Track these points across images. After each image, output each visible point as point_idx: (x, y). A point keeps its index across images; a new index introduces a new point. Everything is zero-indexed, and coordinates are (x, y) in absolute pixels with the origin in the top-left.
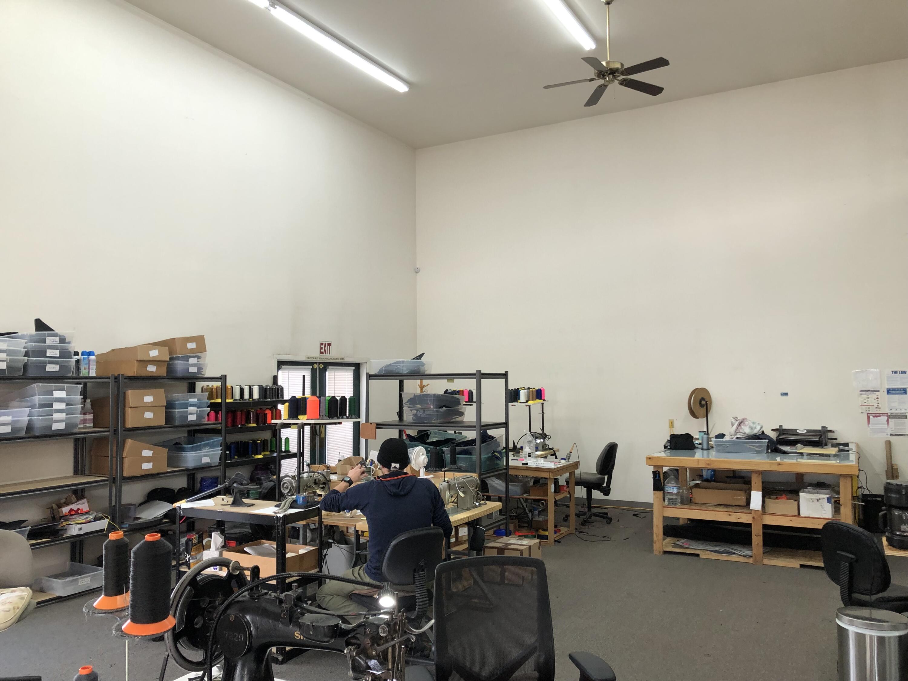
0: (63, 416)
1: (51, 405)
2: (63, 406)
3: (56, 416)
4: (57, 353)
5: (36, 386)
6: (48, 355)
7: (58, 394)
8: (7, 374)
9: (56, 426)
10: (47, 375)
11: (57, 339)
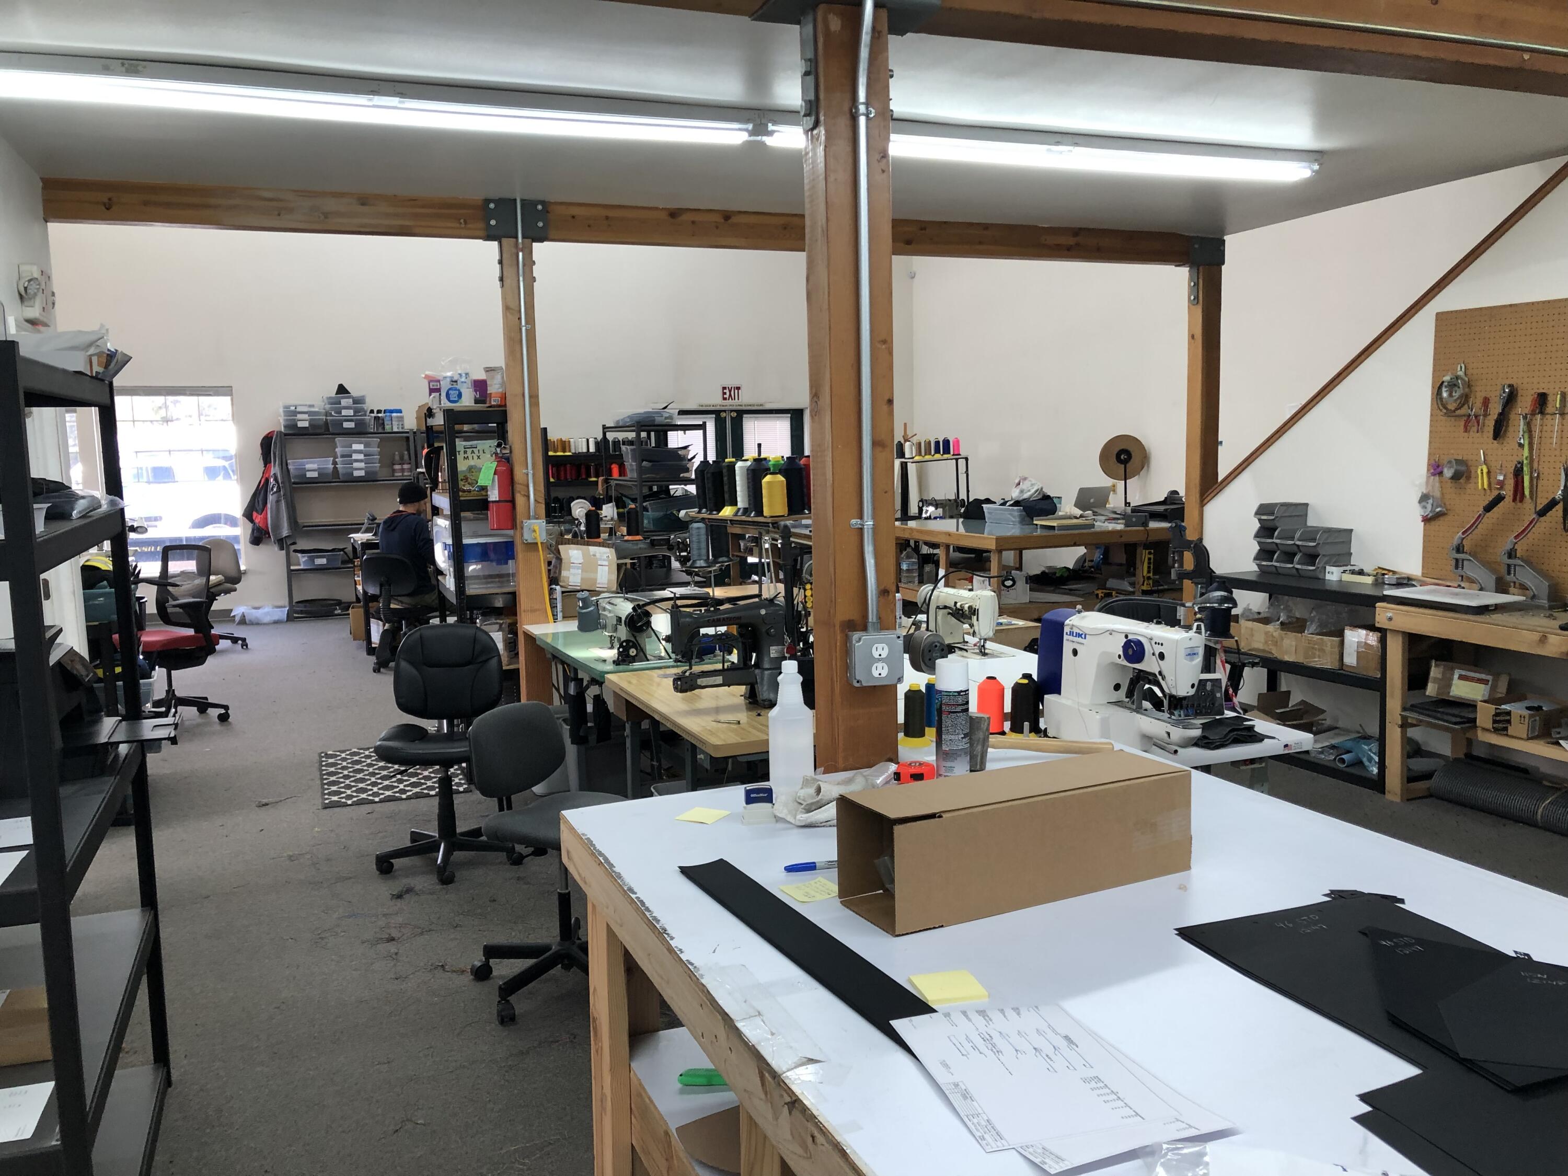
0: (362, 465)
1: (351, 456)
2: (361, 457)
3: (356, 465)
4: (351, 412)
5: (338, 440)
6: (343, 414)
7: (356, 447)
8: (311, 431)
9: (357, 474)
10: (345, 431)
11: (351, 400)
